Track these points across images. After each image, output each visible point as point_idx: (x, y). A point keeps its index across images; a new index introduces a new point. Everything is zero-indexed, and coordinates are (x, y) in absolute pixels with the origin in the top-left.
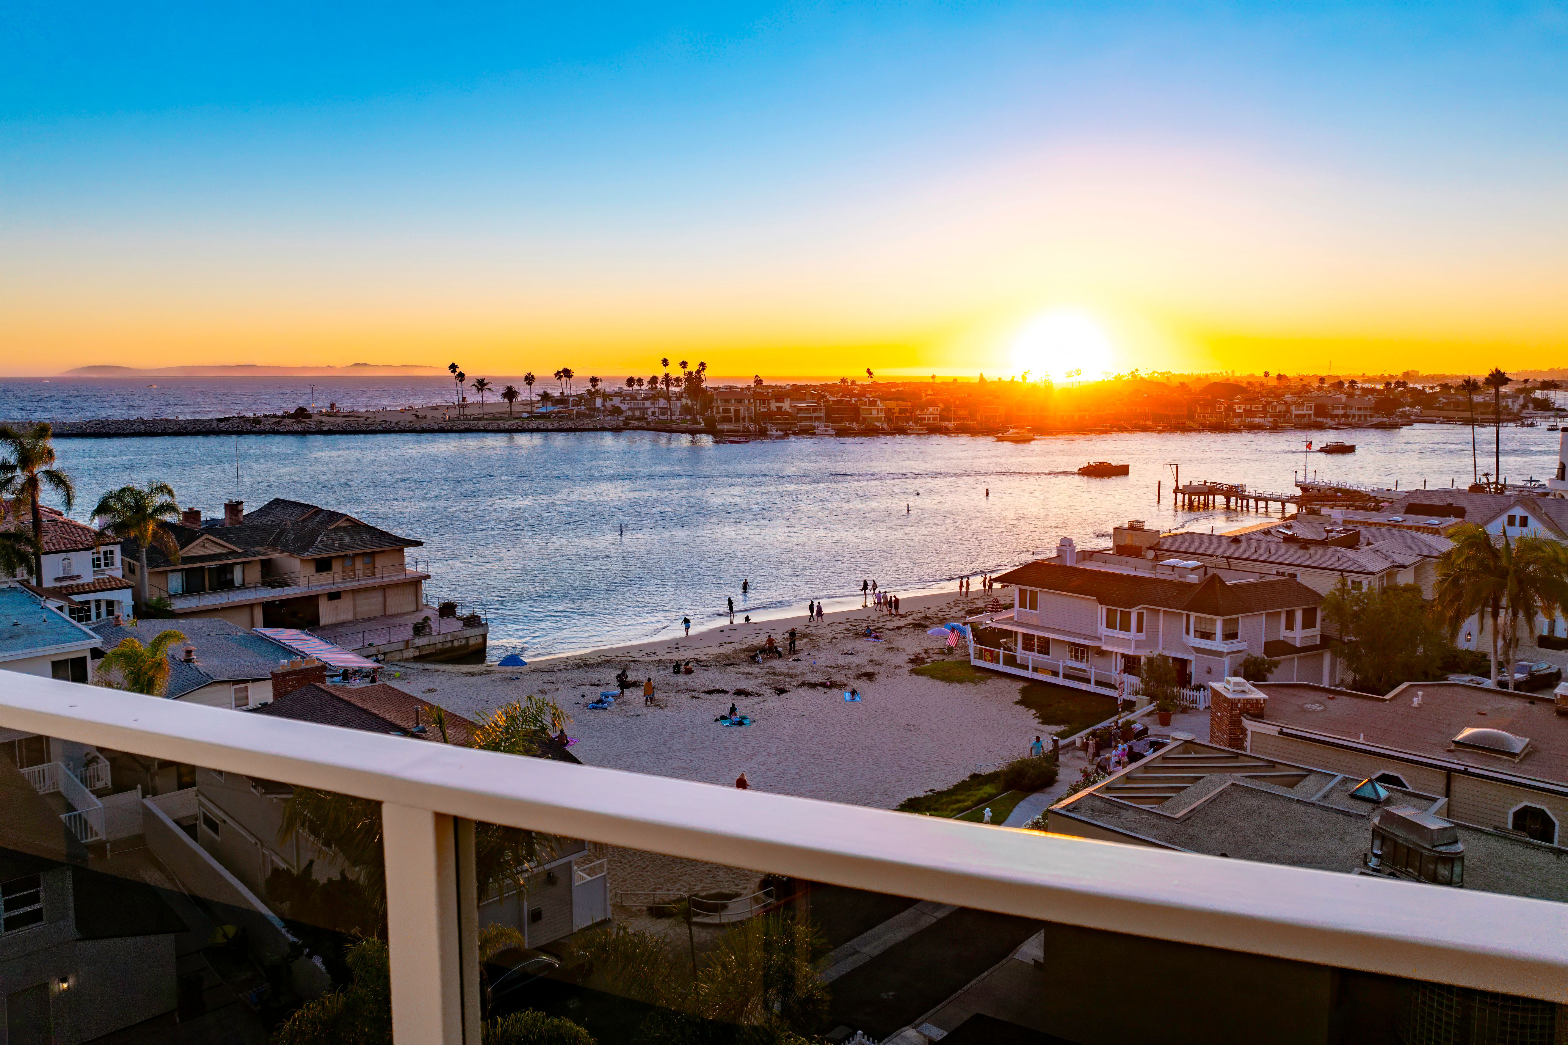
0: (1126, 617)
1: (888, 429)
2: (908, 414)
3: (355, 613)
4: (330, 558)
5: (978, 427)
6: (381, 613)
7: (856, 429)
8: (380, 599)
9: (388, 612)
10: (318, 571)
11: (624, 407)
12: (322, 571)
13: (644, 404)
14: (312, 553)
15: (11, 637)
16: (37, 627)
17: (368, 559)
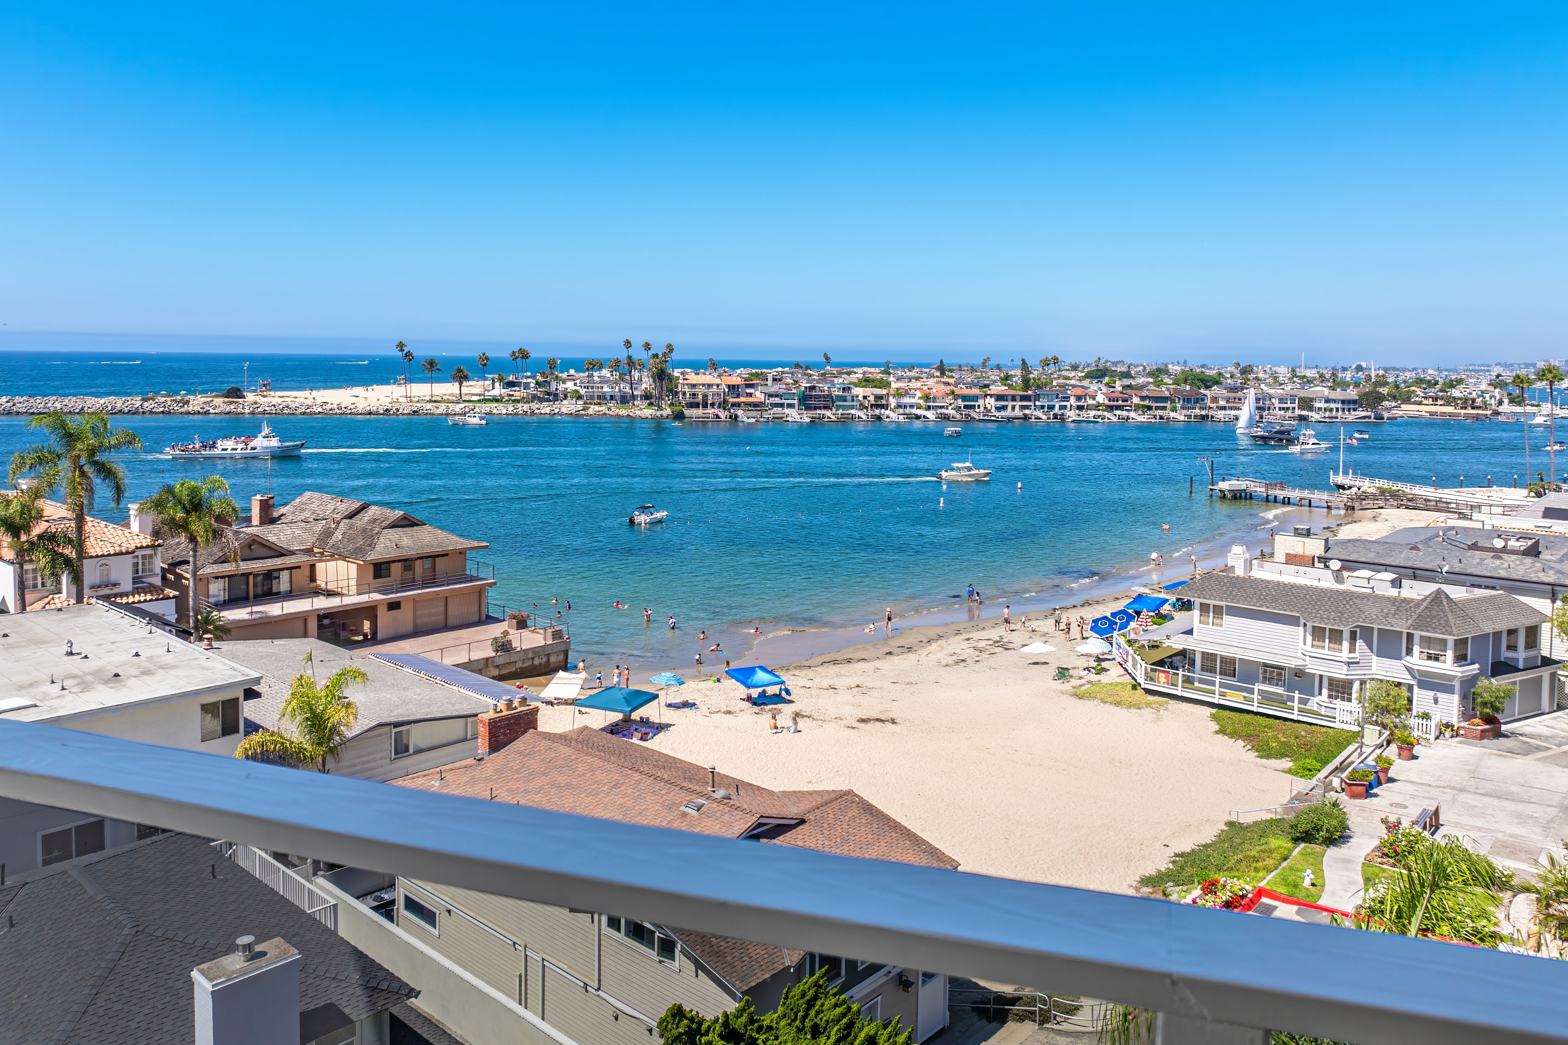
0: (1336, 634)
1: (864, 417)
2: (884, 402)
3: (415, 625)
4: (389, 563)
5: (958, 416)
6: (443, 625)
7: (832, 416)
8: (442, 609)
9: (450, 623)
10: (375, 577)
11: (583, 391)
12: (380, 577)
13: (602, 388)
14: (372, 556)
15: (143, 673)
16: (163, 659)
17: (428, 564)
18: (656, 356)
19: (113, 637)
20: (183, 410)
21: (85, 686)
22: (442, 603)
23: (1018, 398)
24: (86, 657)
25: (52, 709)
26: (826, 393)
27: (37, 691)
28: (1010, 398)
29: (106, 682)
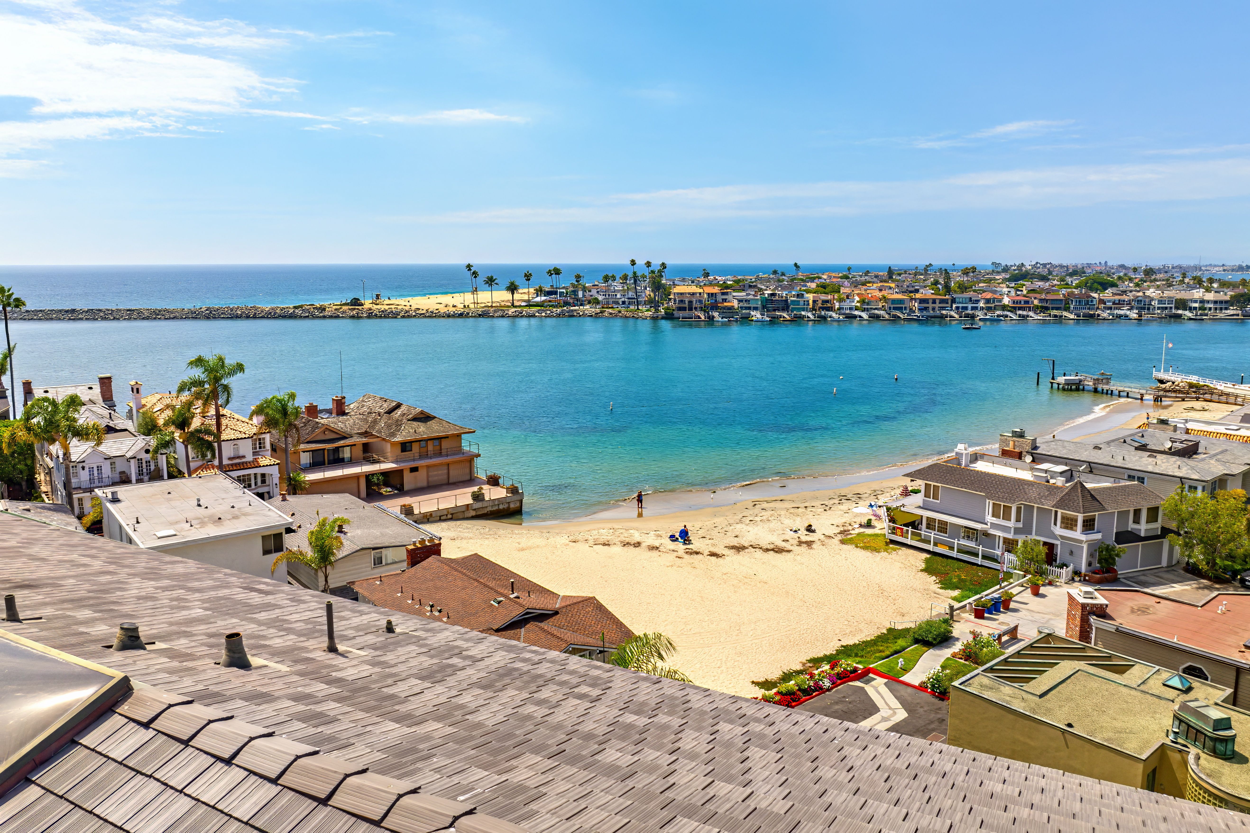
0: (1007, 509)
1: (812, 317)
2: (829, 305)
3: (428, 482)
4: (411, 442)
5: (887, 316)
6: (446, 481)
7: (786, 316)
8: (446, 471)
9: (451, 481)
10: (402, 451)
11: (600, 298)
12: (405, 451)
13: (616, 295)
14: (398, 439)
15: (233, 518)
16: (246, 509)
17: (437, 442)
18: (653, 272)
19: (224, 495)
20: (321, 315)
21: (203, 524)
22: (446, 467)
23: (937, 301)
24: (207, 508)
25: (184, 537)
26: (784, 298)
27: (178, 526)
28: (931, 301)
29: (214, 522)
